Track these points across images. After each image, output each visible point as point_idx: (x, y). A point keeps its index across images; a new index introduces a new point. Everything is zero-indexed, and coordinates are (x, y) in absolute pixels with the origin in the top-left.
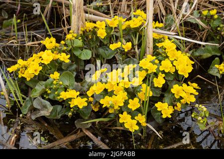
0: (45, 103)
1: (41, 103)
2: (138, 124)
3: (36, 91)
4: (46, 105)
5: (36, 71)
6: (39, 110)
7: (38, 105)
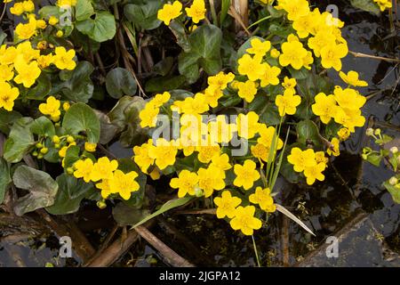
0: (40, 176)
1: (31, 175)
2: (260, 214)
3: (13, 143)
4: (42, 181)
5: (6, 99)
6: (27, 192)
7: (25, 180)
